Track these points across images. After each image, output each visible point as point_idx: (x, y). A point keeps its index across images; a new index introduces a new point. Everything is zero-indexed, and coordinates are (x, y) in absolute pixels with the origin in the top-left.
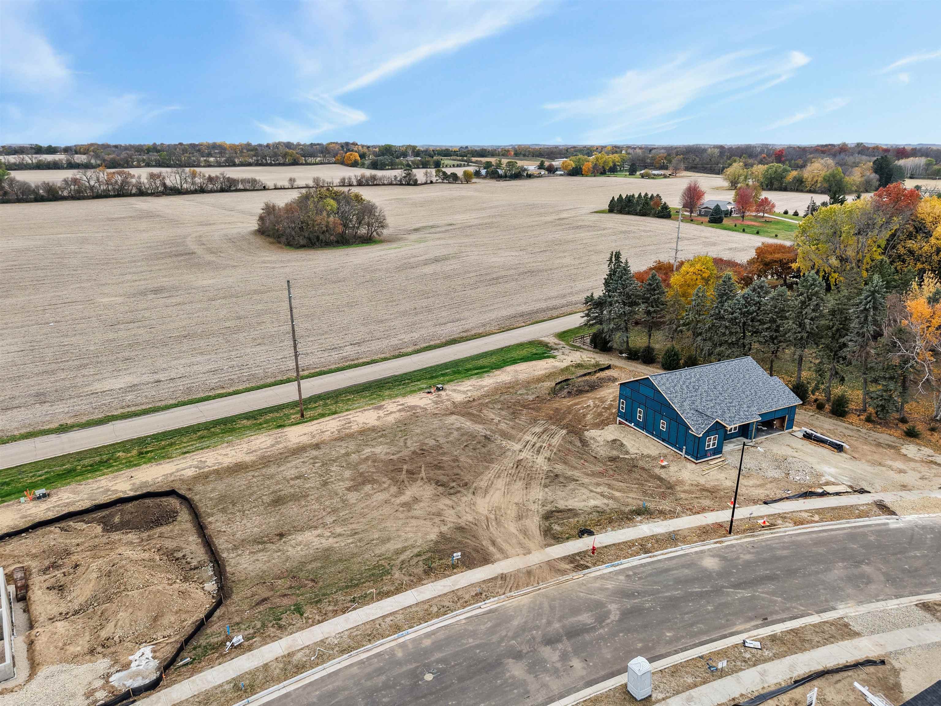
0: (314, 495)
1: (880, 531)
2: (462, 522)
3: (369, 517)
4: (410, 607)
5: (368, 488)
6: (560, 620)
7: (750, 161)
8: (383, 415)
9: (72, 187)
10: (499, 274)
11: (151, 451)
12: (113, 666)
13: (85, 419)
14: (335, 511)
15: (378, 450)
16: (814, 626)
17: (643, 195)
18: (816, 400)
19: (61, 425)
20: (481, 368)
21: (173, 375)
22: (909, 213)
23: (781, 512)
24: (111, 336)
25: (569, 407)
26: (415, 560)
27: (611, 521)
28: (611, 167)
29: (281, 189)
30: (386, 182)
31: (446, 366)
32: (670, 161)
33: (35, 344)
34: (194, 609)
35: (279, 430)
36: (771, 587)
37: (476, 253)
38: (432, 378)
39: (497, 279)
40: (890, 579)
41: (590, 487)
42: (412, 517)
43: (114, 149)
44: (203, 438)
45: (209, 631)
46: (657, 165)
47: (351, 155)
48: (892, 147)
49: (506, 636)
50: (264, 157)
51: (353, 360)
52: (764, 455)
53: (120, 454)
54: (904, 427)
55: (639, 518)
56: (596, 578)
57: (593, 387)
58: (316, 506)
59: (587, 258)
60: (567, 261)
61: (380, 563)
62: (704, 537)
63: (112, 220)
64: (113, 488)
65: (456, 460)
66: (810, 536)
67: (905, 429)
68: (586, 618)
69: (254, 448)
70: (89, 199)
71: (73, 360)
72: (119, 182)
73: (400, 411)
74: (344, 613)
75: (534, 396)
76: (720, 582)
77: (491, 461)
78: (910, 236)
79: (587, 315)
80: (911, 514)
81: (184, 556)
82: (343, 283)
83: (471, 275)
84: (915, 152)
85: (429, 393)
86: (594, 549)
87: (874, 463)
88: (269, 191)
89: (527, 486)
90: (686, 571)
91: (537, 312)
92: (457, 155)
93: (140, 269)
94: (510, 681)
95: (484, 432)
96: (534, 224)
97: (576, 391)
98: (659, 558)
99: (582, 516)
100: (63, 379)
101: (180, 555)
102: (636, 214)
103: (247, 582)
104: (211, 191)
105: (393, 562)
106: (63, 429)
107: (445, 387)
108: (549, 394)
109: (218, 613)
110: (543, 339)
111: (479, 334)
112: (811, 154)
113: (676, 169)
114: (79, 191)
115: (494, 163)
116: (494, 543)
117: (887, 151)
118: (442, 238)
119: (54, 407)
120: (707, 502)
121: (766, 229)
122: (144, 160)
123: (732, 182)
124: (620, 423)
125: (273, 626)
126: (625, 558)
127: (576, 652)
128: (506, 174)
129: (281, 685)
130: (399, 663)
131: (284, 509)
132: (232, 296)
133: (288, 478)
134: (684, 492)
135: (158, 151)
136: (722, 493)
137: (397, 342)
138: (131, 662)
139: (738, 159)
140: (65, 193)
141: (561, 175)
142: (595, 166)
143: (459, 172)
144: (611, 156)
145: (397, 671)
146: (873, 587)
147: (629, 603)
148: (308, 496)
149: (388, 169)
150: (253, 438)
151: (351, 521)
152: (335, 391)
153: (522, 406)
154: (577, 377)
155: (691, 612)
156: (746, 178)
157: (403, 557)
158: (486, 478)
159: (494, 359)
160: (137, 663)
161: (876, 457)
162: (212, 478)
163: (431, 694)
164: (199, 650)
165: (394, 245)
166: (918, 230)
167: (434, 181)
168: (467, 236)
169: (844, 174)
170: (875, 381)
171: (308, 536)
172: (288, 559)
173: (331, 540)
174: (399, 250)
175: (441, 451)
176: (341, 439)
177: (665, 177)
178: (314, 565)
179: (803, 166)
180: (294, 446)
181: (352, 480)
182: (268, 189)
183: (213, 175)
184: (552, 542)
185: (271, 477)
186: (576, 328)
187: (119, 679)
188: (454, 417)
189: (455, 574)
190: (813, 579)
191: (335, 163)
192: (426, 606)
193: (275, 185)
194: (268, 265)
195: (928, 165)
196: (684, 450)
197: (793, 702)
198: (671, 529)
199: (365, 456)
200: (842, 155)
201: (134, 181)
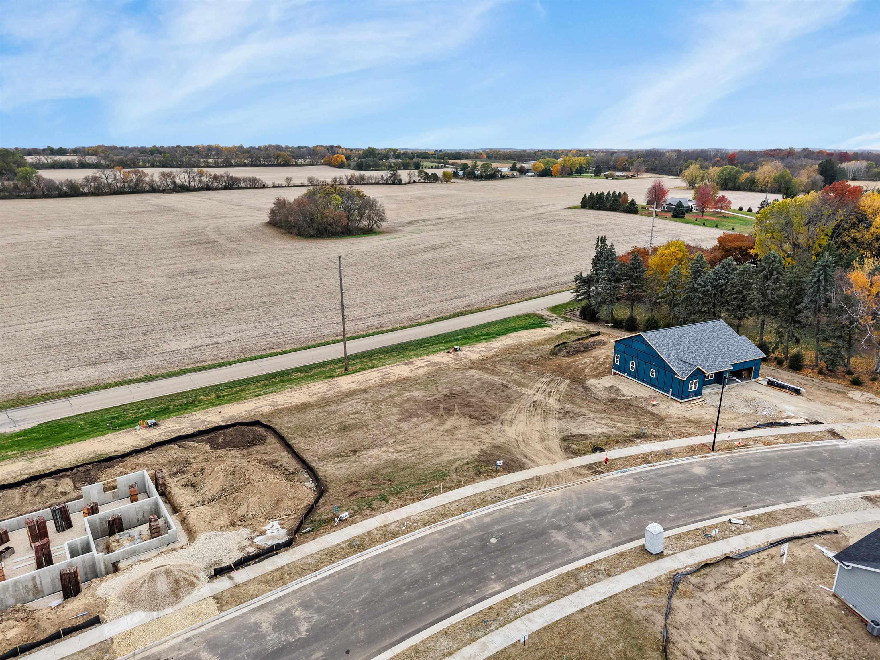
0: (373, 425)
1: (832, 450)
2: (497, 443)
3: (422, 439)
4: (470, 497)
5: (415, 419)
6: (587, 506)
7: (705, 164)
8: (413, 369)
9: (93, 184)
10: (491, 260)
11: (227, 395)
12: (253, 532)
13: (164, 372)
14: (392, 435)
15: (416, 394)
16: (783, 510)
17: (611, 193)
18: (776, 358)
19: (147, 376)
20: (488, 334)
21: (227, 338)
22: (852, 206)
23: (752, 436)
24: (166, 308)
25: (569, 364)
26: (466, 467)
27: (617, 442)
28: (577, 169)
29: (279, 187)
30: (373, 182)
31: (457, 333)
32: (632, 164)
33: (102, 314)
34: (303, 498)
35: (331, 379)
36: (748, 486)
37: (468, 242)
38: (447, 342)
39: (490, 263)
40: (839, 481)
41: (596, 420)
42: (456, 439)
43: (121, 151)
44: (266, 386)
45: (318, 512)
46: (620, 167)
47: (338, 157)
48: (835, 151)
49: (547, 516)
50: (258, 158)
51: (377, 328)
52: (736, 397)
53: (201, 397)
54: (850, 378)
55: (639, 441)
56: (611, 480)
57: (587, 349)
58: (377, 432)
59: (567, 246)
60: (550, 249)
61: (439, 469)
62: (692, 453)
63: (134, 213)
64: (208, 420)
65: (482, 401)
66: (776, 453)
67: (851, 379)
68: (606, 505)
69: (314, 392)
70: (108, 195)
71: (140, 327)
72: (134, 180)
73: (427, 365)
74: (420, 500)
75: (537, 356)
76: (709, 483)
77: (511, 402)
78: (854, 226)
79: (577, 291)
80: (856, 438)
81: (281, 465)
82: (355, 267)
83: (466, 260)
84: (856, 156)
85: (448, 352)
86: (607, 460)
87: (825, 403)
88: (267, 189)
89: (545, 419)
90: (681, 476)
91: (529, 291)
92: (435, 158)
93: (171, 255)
94: (555, 543)
95: (500, 382)
96: (515, 218)
97: (574, 351)
98: (658, 467)
99: (593, 439)
100: (135, 342)
101: (278, 464)
102: (606, 210)
103: (338, 482)
104: (217, 189)
105: (448, 469)
106: (148, 379)
107: (461, 348)
108: (550, 354)
109: (321, 501)
110: (538, 312)
111: (481, 308)
112: (761, 158)
113: (638, 171)
114: (97, 188)
115: (470, 165)
116: (526, 457)
117: (831, 155)
118: (435, 230)
119: (135, 363)
120: (692, 430)
121: (723, 223)
122: (149, 161)
123: (689, 183)
124: (615, 374)
125: (367, 508)
126: (631, 466)
127: (603, 525)
128: (481, 175)
129: (384, 544)
130: (469, 532)
131: (352, 434)
132: (260, 277)
133: (348, 413)
134: (673, 423)
135: (161, 153)
136: (704, 424)
137: (412, 314)
138: (266, 530)
139: (694, 161)
140: (86, 190)
141: (532, 176)
142: (563, 168)
143: (439, 172)
144: (576, 158)
145: (468, 537)
146: (827, 487)
147: (638, 496)
148: (368, 425)
149: (372, 170)
150: (310, 385)
151: (408, 441)
152: (368, 352)
153: (528, 363)
154: (572, 342)
155: (687, 502)
156: (703, 179)
157: (456, 465)
158: (511, 413)
159: (497, 328)
160: (270, 531)
161: (828, 399)
162: (285, 413)
163: (498, 550)
164: (315, 524)
165: (393, 236)
166: (860, 221)
167: (417, 181)
168: (456, 228)
169: (793, 176)
170: (826, 340)
171: (375, 452)
172: (365, 467)
173: (395, 454)
174: (399, 239)
175: (468, 395)
176: (383, 386)
177: (628, 177)
178: (387, 470)
179: (755, 168)
180: (347, 391)
181: (401, 414)
182: (267, 187)
183: (218, 174)
184: (572, 456)
185: (334, 412)
186: (565, 304)
187: (261, 540)
188: (473, 371)
189: (500, 476)
190: (780, 481)
191: (323, 164)
192: (482, 497)
193: (274, 184)
194: (285, 252)
195: (869, 168)
196: (671, 393)
197: (770, 556)
198: (666, 448)
199: (406, 398)
200: (790, 159)
201: (147, 179)
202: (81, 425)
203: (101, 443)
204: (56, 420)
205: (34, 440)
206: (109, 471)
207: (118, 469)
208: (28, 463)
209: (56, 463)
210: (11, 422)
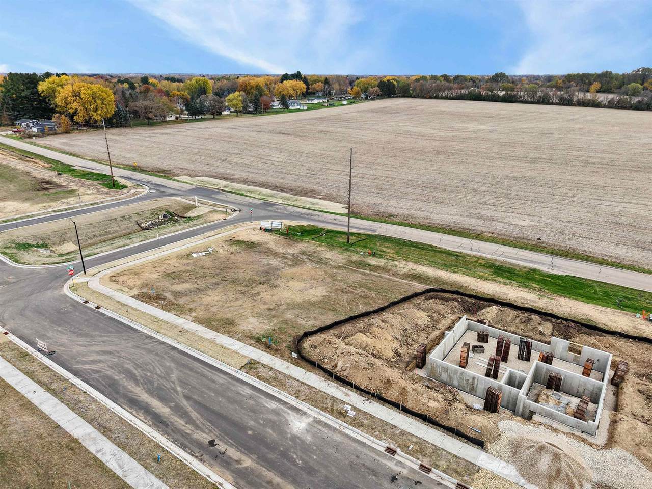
202: (596, 291)
203: (598, 312)
204: (581, 278)
205: (556, 285)
206: (585, 337)
207: (593, 340)
208: (537, 298)
209: (555, 309)
210: (550, 265)
